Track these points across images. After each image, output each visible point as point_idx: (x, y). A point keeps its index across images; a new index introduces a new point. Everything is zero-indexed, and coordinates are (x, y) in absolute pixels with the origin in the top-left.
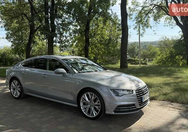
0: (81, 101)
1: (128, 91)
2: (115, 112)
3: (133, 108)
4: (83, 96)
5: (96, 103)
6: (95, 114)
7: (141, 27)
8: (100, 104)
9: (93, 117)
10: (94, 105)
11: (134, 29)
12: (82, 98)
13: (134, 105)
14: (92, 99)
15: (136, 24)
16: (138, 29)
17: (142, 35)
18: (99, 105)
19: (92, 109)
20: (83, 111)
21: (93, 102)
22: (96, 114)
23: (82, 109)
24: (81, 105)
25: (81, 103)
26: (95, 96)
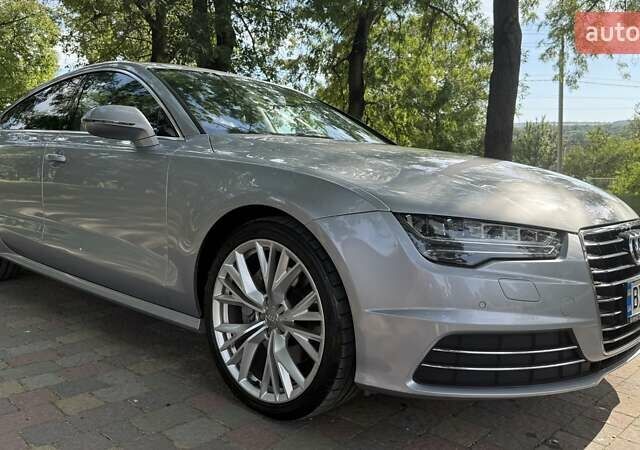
0: (217, 292)
1: (527, 231)
2: (421, 376)
3: (561, 357)
4: (227, 265)
5: (301, 313)
6: (291, 381)
7: (569, 50)
8: (320, 317)
9: (278, 399)
10: (289, 324)
11: (542, 57)
12: (222, 276)
13: (565, 336)
14: (277, 282)
15: (551, 40)
16: (557, 58)
17: (572, 82)
18: (319, 323)
19: (276, 349)
20: (226, 356)
21: (284, 303)
22: (294, 383)
23: (220, 342)
24: (217, 322)
25: (216, 305)
26: (291, 263)
